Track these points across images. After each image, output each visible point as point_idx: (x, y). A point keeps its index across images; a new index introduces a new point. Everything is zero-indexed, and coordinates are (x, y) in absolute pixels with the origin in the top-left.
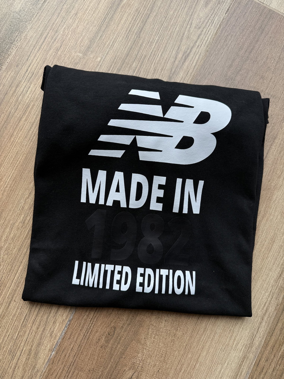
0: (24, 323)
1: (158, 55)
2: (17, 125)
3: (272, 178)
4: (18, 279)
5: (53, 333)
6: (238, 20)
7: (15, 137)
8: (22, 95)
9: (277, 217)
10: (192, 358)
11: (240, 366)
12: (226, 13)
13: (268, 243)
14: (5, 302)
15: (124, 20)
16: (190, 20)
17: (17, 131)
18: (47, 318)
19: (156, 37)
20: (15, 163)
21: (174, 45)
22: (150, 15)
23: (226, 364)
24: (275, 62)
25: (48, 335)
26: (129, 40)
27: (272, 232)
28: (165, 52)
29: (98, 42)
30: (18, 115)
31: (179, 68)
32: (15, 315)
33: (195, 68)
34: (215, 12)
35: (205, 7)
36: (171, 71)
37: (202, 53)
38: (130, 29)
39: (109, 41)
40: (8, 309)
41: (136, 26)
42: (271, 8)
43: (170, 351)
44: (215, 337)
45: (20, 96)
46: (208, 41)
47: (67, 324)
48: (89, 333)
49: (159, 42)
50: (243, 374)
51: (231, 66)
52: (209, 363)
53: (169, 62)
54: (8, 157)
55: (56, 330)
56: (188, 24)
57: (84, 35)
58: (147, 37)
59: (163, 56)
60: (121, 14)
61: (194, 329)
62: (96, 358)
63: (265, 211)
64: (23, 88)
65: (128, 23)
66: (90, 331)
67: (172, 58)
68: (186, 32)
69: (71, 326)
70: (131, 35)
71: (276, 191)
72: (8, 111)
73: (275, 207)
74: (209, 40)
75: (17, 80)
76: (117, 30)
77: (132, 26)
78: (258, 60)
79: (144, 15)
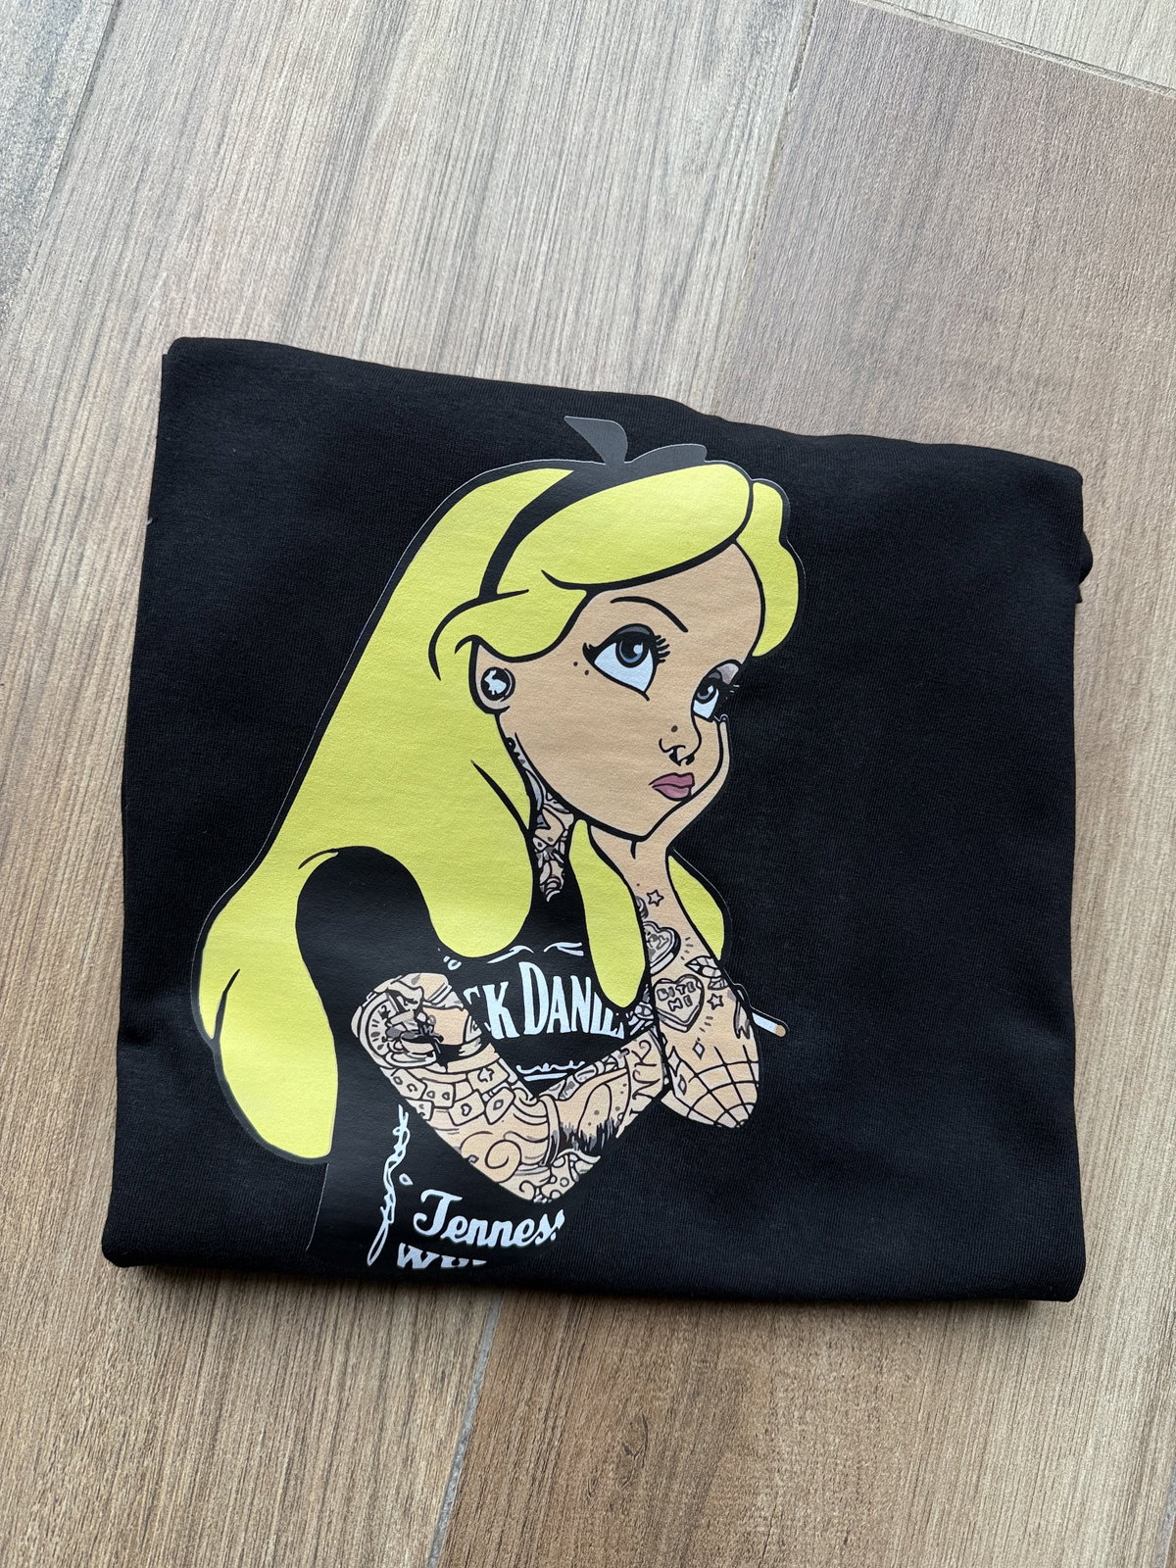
0: (291, 1492)
1: (565, 315)
2: (70, 720)
3: (1110, 704)
4: (224, 1330)
5: (410, 1505)
6: (845, 103)
7: (75, 774)
8: (57, 594)
9: (1160, 848)
10: (959, 1459)
11: (1144, 1441)
12: (791, 85)
13: (1148, 958)
14: (196, 1434)
15: (397, 198)
16: (656, 143)
17: (76, 744)
18: (376, 1451)
19: (538, 244)
20: (101, 876)
21: (618, 257)
22: (496, 155)
23: (1090, 1450)
24: (1024, 243)
25: (396, 1515)
26: (433, 276)
27: (1153, 911)
28: (589, 295)
29: (314, 314)
30: (61, 679)
31: (659, 349)
32: (246, 1471)
33: (722, 337)
34: (748, 93)
35: (703, 77)
36: (630, 368)
37: (733, 269)
38: (430, 233)
39: (356, 300)
40: (215, 1457)
41: (448, 216)
42: (961, 30)
43: (872, 1456)
44: (1028, 1361)
45: (52, 599)
46: (747, 216)
47: (457, 1453)
48: (551, 1466)
49: (554, 262)
50: (1159, 1470)
51: (857, 297)
52: (1027, 1460)
53: (614, 333)
54: (64, 858)
55: (420, 1490)
56: (652, 163)
57: (248, 293)
58: (503, 248)
59: (586, 312)
60: (378, 176)
61: (945, 1350)
62: (600, 1554)
63: (1109, 836)
64: (55, 564)
65: (414, 209)
66: (553, 1457)
67: (620, 316)
68: (654, 198)
69: (474, 1457)
70: (438, 257)
71: (1133, 751)
72: (18, 672)
73: (1142, 814)
74: (751, 208)
75: (24, 540)
76: (377, 246)
77: (434, 218)
78: (955, 249)
79: (471, 161)
